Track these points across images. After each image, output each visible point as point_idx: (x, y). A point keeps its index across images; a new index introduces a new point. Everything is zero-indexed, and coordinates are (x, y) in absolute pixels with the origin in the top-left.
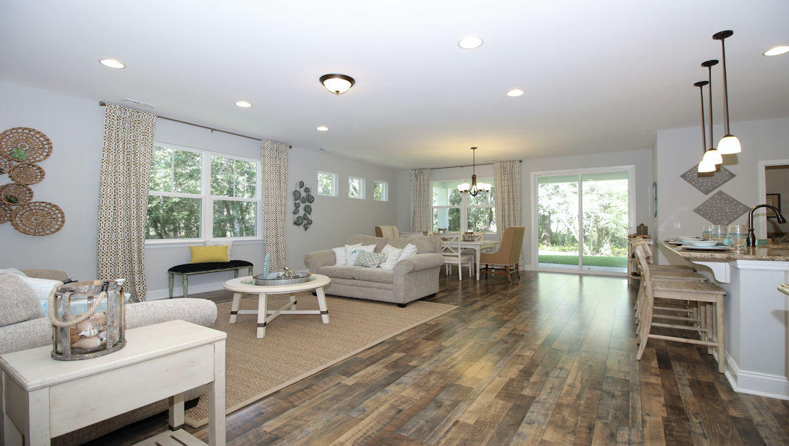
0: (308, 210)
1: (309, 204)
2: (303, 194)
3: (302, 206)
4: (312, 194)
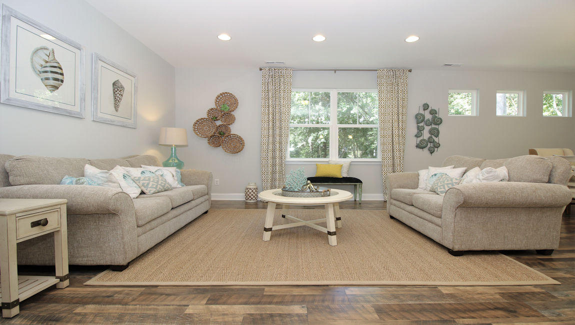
0: (435, 133)
1: (437, 127)
2: (428, 116)
3: (427, 129)
4: (441, 115)
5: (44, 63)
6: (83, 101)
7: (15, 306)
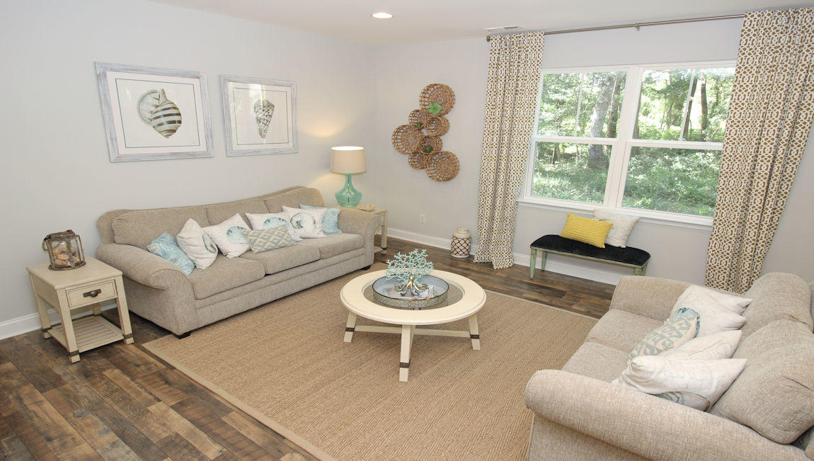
5: (153, 109)
6: (210, 138)
7: (76, 355)
